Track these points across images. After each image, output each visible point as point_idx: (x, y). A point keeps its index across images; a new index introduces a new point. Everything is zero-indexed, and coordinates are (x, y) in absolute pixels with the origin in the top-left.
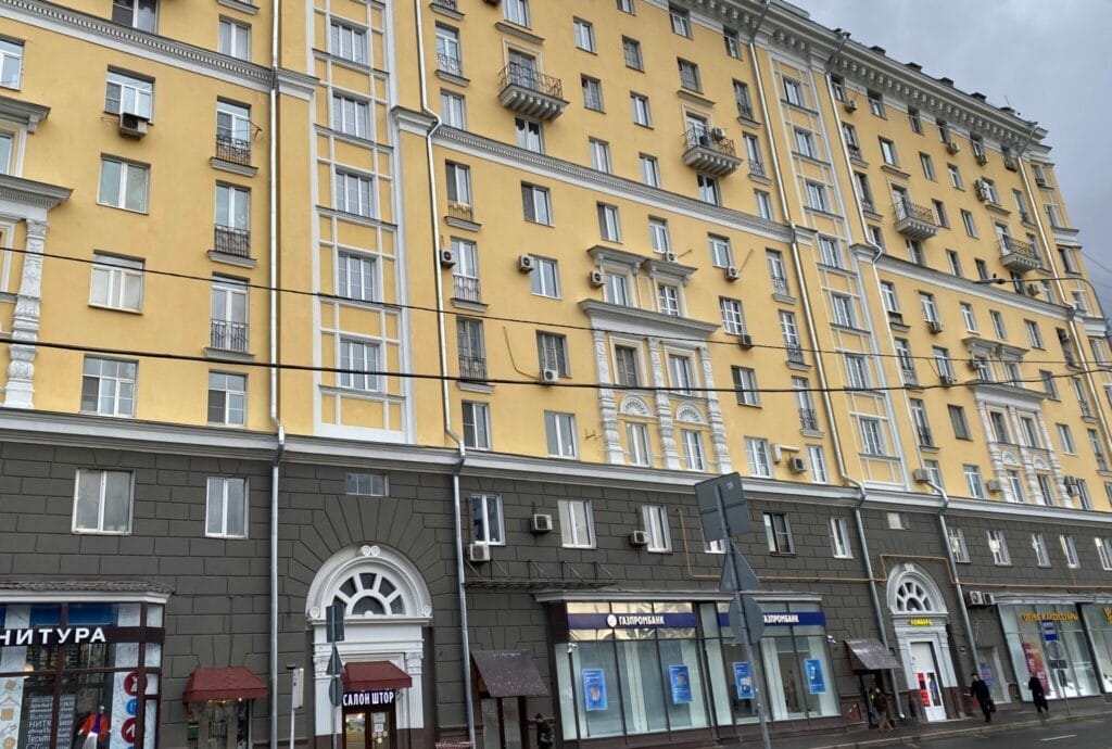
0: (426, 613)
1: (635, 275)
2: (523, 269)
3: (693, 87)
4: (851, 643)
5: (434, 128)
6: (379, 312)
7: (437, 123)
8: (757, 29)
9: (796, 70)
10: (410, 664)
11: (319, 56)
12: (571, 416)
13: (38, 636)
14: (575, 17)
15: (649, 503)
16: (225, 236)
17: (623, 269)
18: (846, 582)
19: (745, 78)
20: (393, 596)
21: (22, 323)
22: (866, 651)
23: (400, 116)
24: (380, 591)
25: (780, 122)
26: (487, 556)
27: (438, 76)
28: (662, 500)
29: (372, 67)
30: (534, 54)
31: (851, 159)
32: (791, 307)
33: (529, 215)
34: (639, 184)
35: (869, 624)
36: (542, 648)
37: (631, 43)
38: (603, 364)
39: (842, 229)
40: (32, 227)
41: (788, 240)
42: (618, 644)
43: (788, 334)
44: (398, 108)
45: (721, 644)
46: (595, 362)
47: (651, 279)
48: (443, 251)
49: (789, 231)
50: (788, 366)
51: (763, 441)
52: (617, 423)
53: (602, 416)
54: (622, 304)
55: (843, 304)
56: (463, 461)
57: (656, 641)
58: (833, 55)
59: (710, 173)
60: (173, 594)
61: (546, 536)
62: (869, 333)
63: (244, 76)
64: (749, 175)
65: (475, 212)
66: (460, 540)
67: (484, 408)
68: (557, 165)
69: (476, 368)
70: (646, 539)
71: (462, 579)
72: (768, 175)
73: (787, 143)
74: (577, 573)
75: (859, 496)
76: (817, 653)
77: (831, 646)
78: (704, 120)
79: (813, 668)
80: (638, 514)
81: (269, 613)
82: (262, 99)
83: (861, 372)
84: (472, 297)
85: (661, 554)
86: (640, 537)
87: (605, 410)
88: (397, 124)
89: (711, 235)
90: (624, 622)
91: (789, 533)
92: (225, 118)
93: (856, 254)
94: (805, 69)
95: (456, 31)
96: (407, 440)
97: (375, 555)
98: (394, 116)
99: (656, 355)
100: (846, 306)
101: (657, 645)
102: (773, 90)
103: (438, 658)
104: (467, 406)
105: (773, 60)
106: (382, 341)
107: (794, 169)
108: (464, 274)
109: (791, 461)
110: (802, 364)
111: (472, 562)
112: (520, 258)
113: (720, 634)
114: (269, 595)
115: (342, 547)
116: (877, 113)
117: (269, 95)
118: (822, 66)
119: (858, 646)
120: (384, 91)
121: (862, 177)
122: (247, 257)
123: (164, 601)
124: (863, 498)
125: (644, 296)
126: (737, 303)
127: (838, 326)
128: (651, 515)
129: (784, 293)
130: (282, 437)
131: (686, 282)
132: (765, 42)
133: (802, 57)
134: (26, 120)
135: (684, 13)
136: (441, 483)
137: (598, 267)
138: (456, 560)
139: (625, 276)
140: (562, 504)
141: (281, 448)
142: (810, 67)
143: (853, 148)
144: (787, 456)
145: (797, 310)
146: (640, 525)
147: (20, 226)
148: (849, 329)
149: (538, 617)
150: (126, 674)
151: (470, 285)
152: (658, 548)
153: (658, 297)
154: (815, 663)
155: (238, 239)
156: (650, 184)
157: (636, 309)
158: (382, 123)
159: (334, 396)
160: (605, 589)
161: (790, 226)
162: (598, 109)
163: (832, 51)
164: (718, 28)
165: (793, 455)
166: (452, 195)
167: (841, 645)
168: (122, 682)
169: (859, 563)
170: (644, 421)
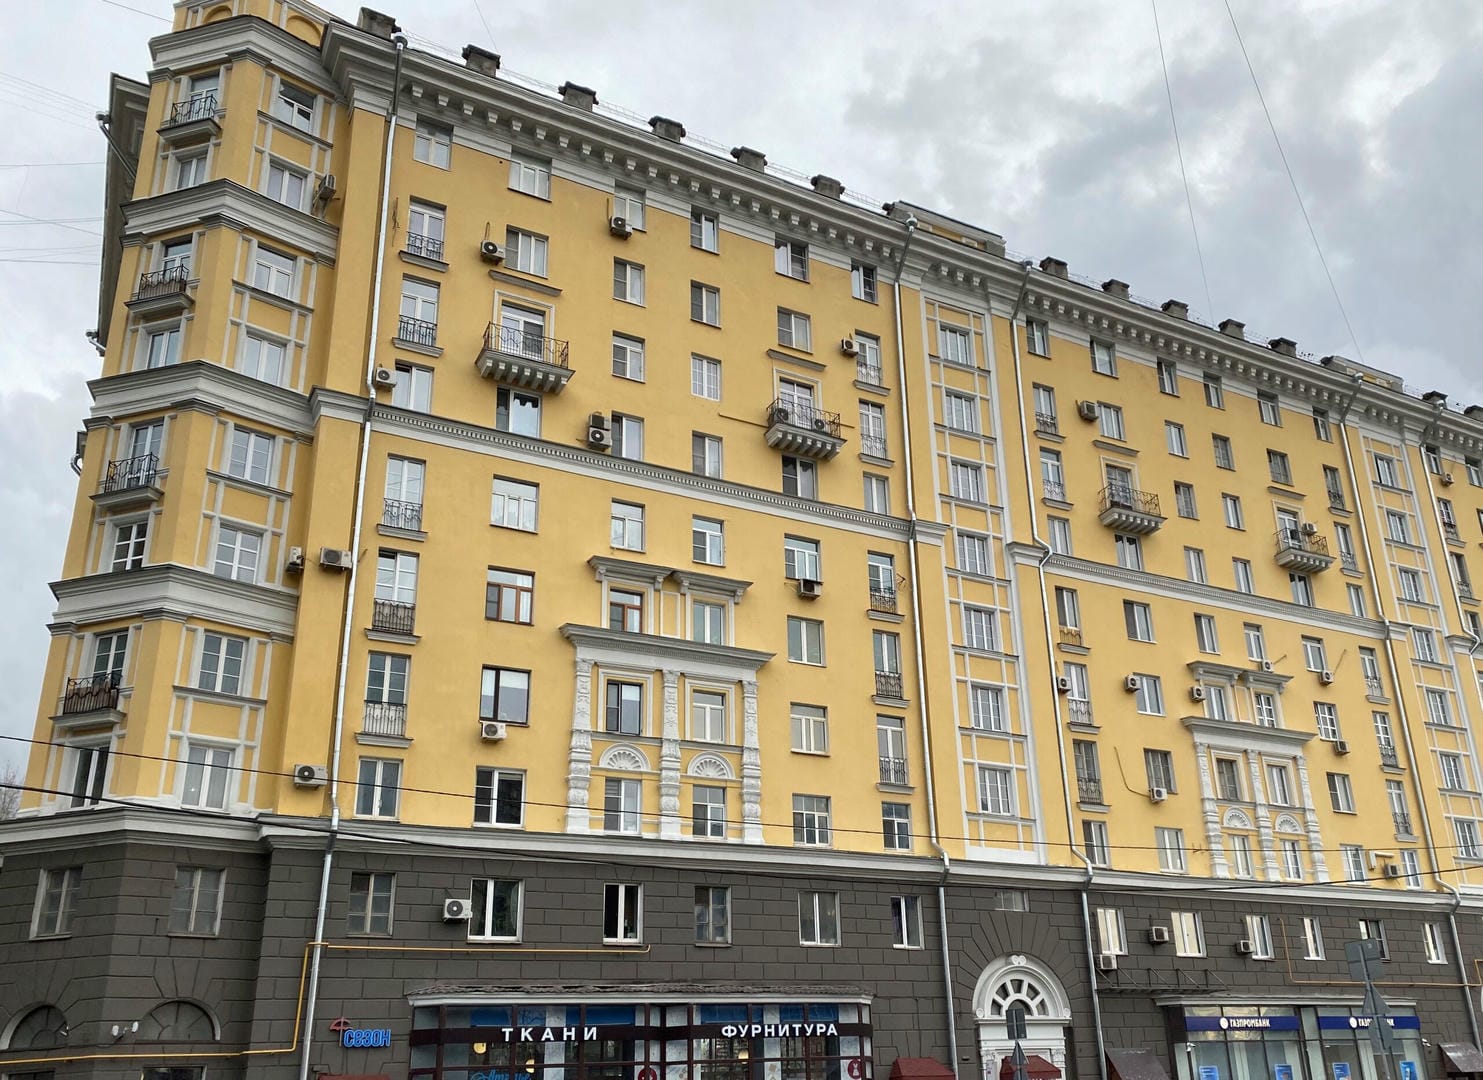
0: (1066, 1015)
1: (1232, 686)
2: (1129, 689)
3: (1283, 480)
4: (1445, 1046)
5: (1045, 557)
6: (1008, 740)
7: (1048, 552)
8: (1348, 408)
9: (1389, 445)
10: (1056, 1059)
11: (946, 500)
12: (1178, 831)
13: (792, 1030)
14: (1166, 421)
15: (1252, 913)
16: (883, 680)
17: (1222, 681)
18: (1441, 987)
19: (1335, 462)
20: (1038, 999)
21: (750, 771)
22: (1460, 1054)
23: (1016, 550)
24: (1027, 995)
25: (1372, 504)
26: (1114, 966)
27: (1045, 503)
28: (1264, 910)
29: (989, 503)
30: (1129, 467)
31: (1446, 539)
32: (1387, 710)
33: (1132, 633)
34: (1234, 592)
35: (1463, 1028)
36: (1163, 1046)
37: (1221, 441)
38: (1206, 779)
39: (1437, 618)
40: (747, 688)
41: (1382, 636)
42: (1229, 1044)
43: (1382, 736)
44: (1015, 544)
45: (1322, 1046)
46: (1199, 777)
47: (1249, 689)
48: (1060, 678)
49: (1383, 627)
50: (1382, 769)
51: (1357, 849)
52: (1221, 837)
53: (1208, 830)
54: (1221, 719)
55: (1438, 700)
56: (1091, 879)
57: (1263, 1041)
58: (1428, 426)
59: (1302, 572)
60: (875, 996)
61: (1164, 945)
62: (1466, 730)
63: (886, 528)
64: (1342, 570)
65: (1083, 636)
66: (1090, 951)
67: (1100, 826)
68: (1155, 580)
69: (1093, 788)
70: (1252, 948)
71: (1095, 986)
72: (1361, 567)
73: (1379, 529)
74: (1192, 980)
75: (1454, 902)
76: (1412, 1055)
77: (1426, 1049)
78: (1295, 514)
79: (1408, 1070)
80: (1243, 923)
81: (946, 1013)
82: (902, 547)
83: (1456, 771)
84: (1084, 720)
85: (1265, 961)
86: (1246, 946)
87: (1210, 825)
88: (1013, 557)
89: (1304, 637)
90: (1235, 1025)
91: (1384, 939)
92: (874, 570)
93: (1452, 646)
94: (1398, 443)
95: (1057, 454)
96: (1039, 861)
97: (1022, 965)
98: (1009, 550)
99: (1255, 768)
100: (1441, 702)
101: (1264, 1045)
102: (1364, 471)
103: (1078, 1054)
104: (1087, 824)
105: (1364, 437)
106: (1012, 768)
107: (1387, 557)
108: (1076, 697)
109: (1386, 867)
110: (1397, 767)
111: (1102, 970)
112: (1126, 678)
113: (1320, 1035)
114: (945, 998)
115: (996, 957)
116: (1476, 483)
117: (908, 543)
118: (1415, 438)
119: (1452, 1050)
120: (999, 525)
121: (1459, 557)
122: (901, 698)
123: (869, 1002)
124: (1458, 903)
125: (1242, 708)
126: (1331, 707)
127: (1433, 724)
128: (1253, 922)
129: (1377, 693)
130: (947, 862)
131: (1281, 690)
132: (1356, 419)
133: (1395, 430)
134: (733, 593)
135: (1272, 398)
136: (1070, 898)
137: (1198, 680)
138: (1088, 968)
139: (1223, 687)
140: (1175, 916)
141: (947, 872)
142: (1403, 440)
143: (1449, 525)
144: (1382, 862)
145: (1391, 710)
146: (1245, 934)
147: (738, 687)
148: (1444, 727)
149: (1159, 1019)
150: (848, 1061)
151: (1083, 708)
152: (1260, 956)
153: (1255, 706)
154: (1410, 1065)
155: (892, 682)
156: (1244, 591)
157: (1235, 723)
158: (1000, 556)
159: (978, 821)
160: (1217, 994)
161: (1384, 622)
162: (1190, 515)
163: (1426, 423)
164: (1307, 410)
165: (1387, 861)
166: (1063, 622)
167: (1435, 1048)
168: (847, 1069)
169: (1453, 967)
170: (1245, 833)
